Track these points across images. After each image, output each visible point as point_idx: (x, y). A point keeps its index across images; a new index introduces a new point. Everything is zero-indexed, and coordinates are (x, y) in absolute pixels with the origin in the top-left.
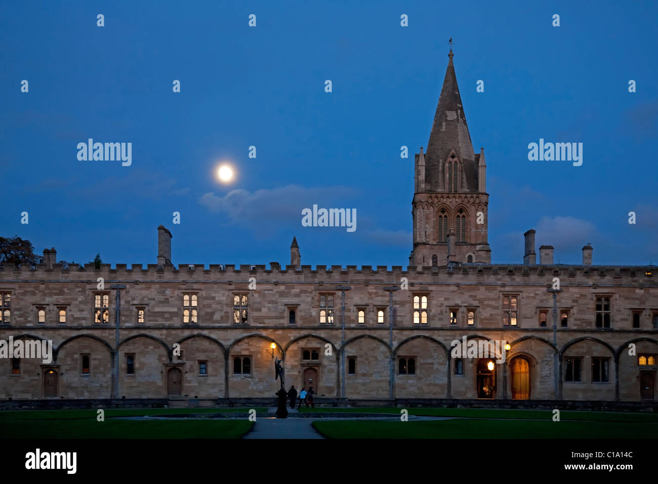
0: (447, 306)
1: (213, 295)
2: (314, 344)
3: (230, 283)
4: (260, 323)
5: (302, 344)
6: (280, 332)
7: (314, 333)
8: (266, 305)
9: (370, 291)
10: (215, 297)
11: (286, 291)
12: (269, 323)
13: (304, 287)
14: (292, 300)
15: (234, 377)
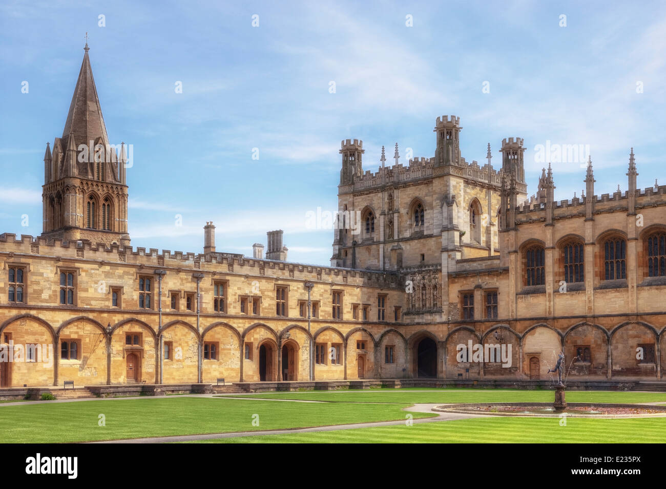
0: (239, 296)
1: (41, 271)
2: (137, 329)
3: (58, 259)
4: (87, 305)
5: (127, 328)
6: (105, 315)
7: (135, 316)
8: (92, 285)
9: (181, 277)
10: (43, 273)
11: (111, 271)
12: (96, 305)
13: (127, 269)
14: (116, 282)
15: (62, 362)
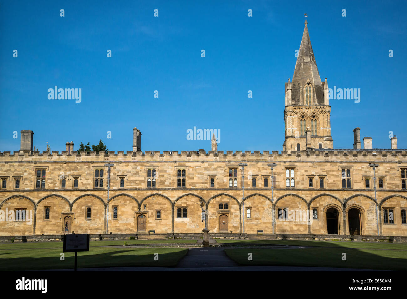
0: (306, 175)
1: (165, 169)
2: (226, 199)
3: (175, 162)
4: (193, 187)
5: (218, 199)
6: (205, 192)
7: (225, 192)
8: (197, 176)
9: (259, 166)
10: (166, 171)
11: (209, 166)
12: (199, 186)
13: (219, 164)
14: (212, 172)
15: (177, 220)
